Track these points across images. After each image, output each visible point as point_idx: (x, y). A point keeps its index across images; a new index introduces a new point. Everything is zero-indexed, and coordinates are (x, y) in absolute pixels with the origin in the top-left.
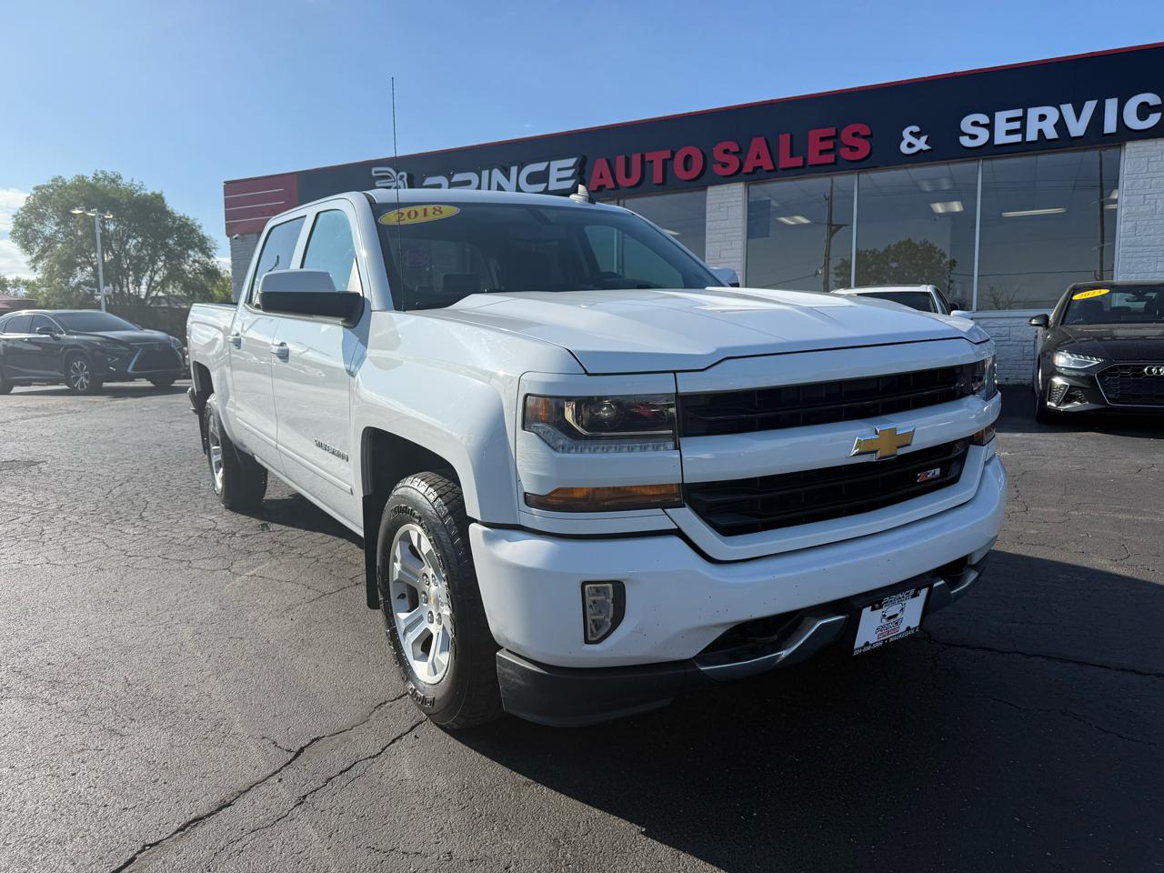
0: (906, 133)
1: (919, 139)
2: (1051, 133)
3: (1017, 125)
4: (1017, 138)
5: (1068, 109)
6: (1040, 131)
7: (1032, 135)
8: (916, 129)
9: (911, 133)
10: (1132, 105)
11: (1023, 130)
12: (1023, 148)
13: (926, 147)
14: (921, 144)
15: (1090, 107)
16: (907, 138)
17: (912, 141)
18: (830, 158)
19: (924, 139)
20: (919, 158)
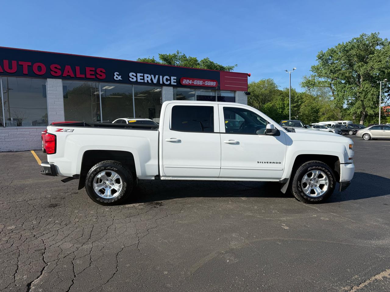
0: (115, 74)
1: (119, 76)
2: (150, 82)
3: (142, 78)
4: (142, 81)
5: (153, 76)
6: (147, 80)
7: (146, 81)
8: (118, 73)
9: (117, 74)
10: (165, 78)
11: (144, 79)
12: (144, 84)
13: (121, 79)
14: (120, 78)
15: (157, 76)
16: (116, 76)
17: (117, 77)
18: (94, 77)
19: (120, 76)
20: (119, 82)
